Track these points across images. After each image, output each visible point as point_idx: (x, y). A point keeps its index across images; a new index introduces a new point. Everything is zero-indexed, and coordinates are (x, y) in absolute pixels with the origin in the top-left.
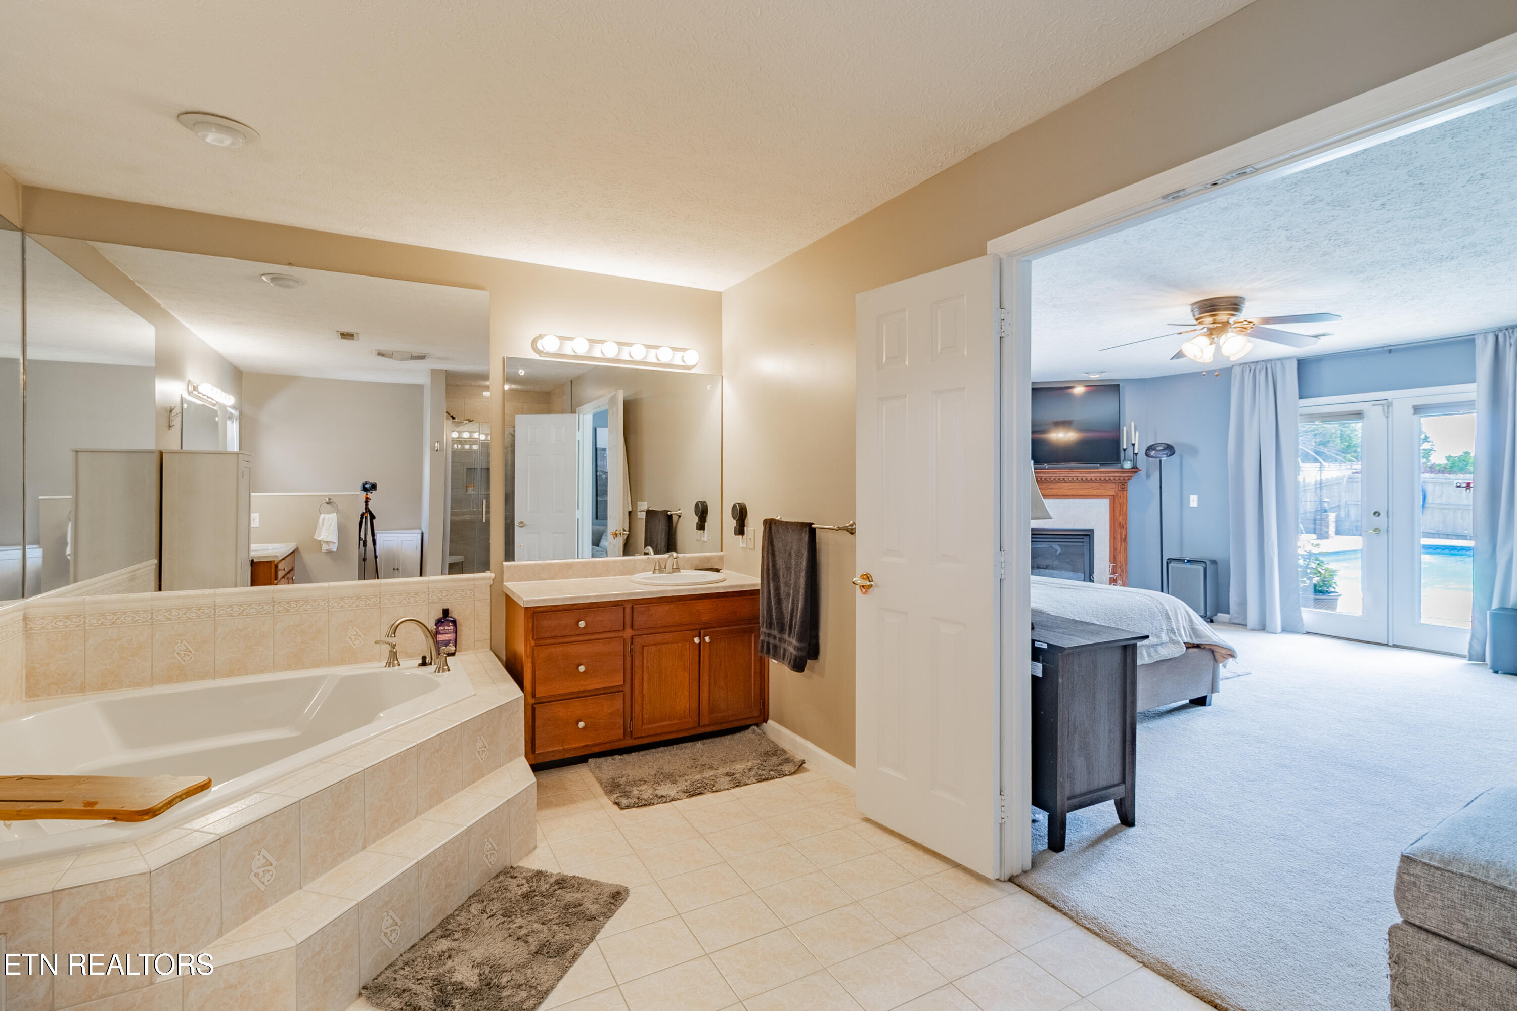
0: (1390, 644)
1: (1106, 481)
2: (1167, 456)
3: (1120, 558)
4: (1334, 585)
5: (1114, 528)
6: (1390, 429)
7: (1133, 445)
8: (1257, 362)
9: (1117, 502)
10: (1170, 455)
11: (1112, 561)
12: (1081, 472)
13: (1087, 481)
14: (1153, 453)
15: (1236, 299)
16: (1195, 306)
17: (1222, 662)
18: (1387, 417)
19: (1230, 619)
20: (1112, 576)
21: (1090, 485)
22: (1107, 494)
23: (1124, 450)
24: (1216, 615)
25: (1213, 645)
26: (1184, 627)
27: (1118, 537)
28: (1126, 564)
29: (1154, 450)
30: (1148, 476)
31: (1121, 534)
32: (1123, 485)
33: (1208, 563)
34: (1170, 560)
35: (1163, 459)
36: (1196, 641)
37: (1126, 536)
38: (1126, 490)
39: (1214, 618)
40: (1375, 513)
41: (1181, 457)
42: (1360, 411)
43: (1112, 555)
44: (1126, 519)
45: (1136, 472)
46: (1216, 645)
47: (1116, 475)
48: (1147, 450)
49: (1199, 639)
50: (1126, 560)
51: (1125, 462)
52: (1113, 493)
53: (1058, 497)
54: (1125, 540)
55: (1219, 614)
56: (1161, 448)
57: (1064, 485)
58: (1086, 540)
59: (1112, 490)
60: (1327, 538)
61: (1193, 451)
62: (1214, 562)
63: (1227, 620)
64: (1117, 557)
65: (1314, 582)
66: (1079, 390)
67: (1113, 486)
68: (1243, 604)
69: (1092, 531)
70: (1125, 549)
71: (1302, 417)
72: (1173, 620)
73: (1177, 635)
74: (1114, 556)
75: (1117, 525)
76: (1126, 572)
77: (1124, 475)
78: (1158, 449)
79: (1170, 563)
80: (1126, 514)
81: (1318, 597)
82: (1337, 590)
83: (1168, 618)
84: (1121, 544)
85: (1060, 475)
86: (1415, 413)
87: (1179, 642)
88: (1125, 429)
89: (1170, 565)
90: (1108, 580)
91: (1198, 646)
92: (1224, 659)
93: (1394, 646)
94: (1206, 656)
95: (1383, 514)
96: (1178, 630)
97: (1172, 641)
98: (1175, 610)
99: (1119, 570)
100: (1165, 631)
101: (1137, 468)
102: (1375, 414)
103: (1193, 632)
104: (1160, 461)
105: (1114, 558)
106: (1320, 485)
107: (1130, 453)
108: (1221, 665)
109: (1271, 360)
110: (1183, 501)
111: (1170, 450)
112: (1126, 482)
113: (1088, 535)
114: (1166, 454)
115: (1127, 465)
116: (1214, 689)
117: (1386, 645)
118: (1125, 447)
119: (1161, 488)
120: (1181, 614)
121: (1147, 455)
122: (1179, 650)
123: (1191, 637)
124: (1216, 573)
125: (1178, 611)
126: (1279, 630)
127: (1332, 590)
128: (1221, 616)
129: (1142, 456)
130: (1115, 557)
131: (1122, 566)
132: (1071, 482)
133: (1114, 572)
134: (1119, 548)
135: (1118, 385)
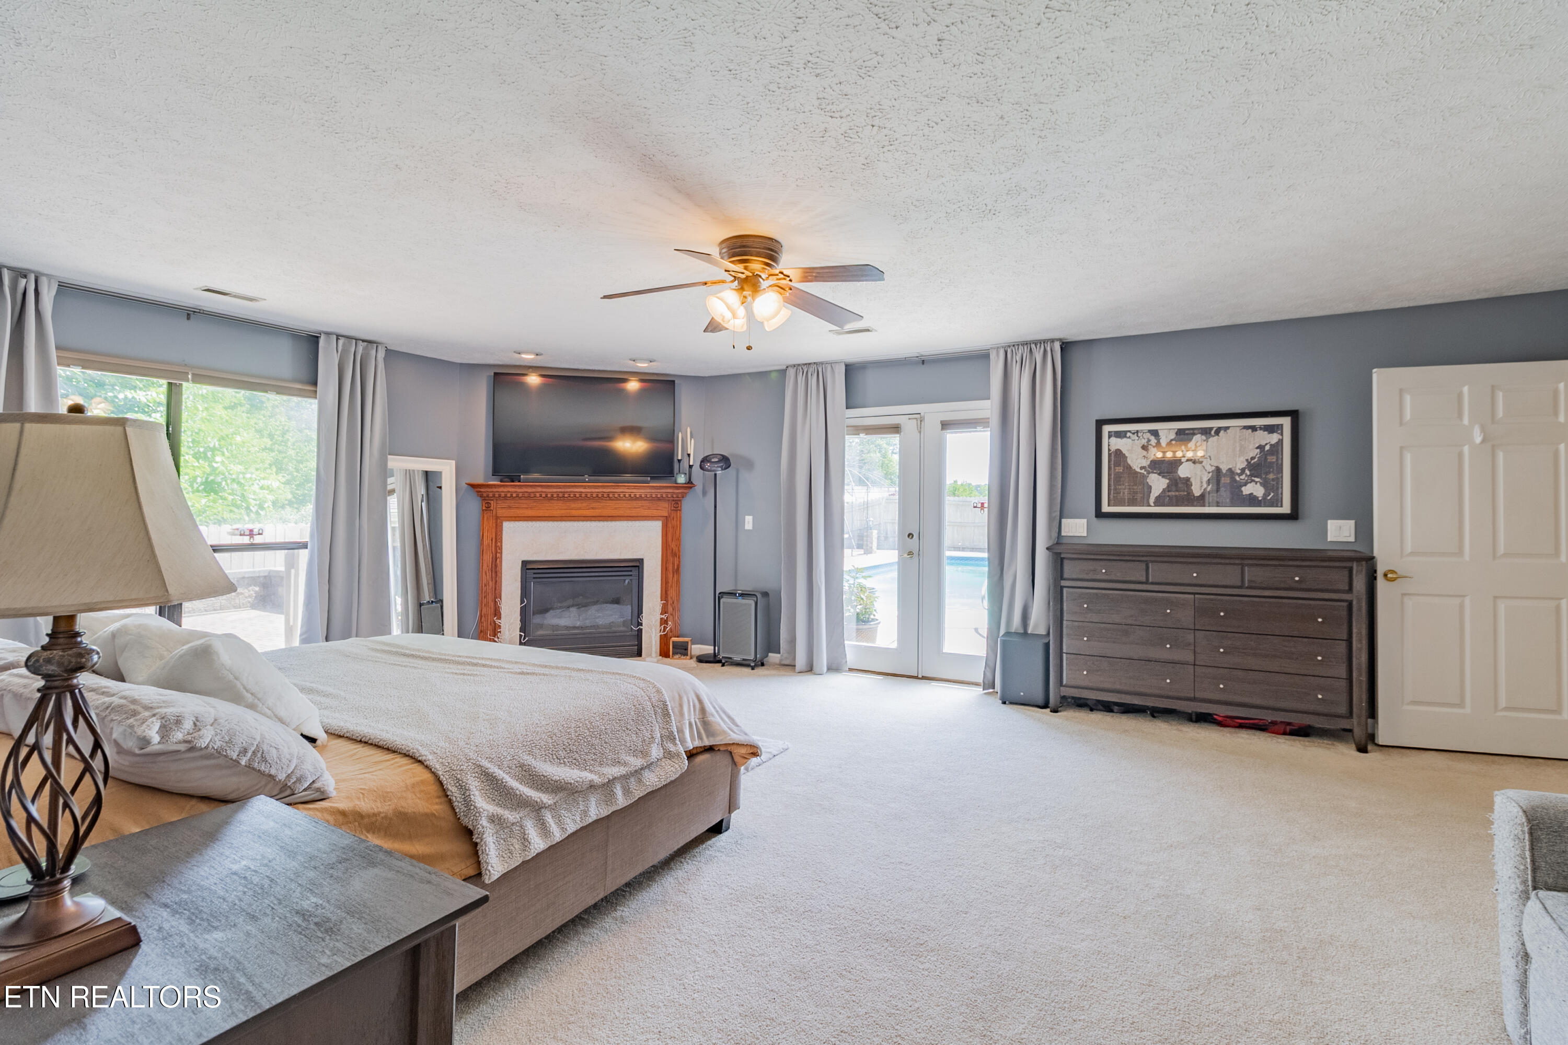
0: (920, 676)
1: (659, 499)
2: (722, 470)
3: (672, 593)
4: (874, 613)
5: (667, 557)
6: (922, 446)
7: (689, 455)
8: (809, 364)
9: (670, 525)
10: (726, 468)
11: (664, 598)
12: (629, 487)
13: (636, 499)
14: (707, 466)
15: (770, 242)
16: (724, 245)
17: (743, 765)
18: (920, 432)
19: (781, 660)
20: (662, 616)
21: (640, 503)
22: (660, 514)
23: (679, 461)
24: (767, 656)
25: (729, 744)
26: (690, 724)
27: (670, 568)
28: (678, 600)
29: (709, 461)
30: (704, 493)
31: (673, 564)
32: (676, 504)
33: (759, 596)
34: (722, 594)
35: (718, 472)
36: (707, 742)
37: (678, 566)
38: (680, 510)
39: (765, 661)
40: (909, 535)
41: (738, 471)
42: (898, 424)
43: (664, 591)
44: (679, 546)
45: (691, 488)
46: (733, 744)
47: (669, 491)
48: (702, 462)
49: (711, 739)
50: (679, 595)
51: (679, 475)
52: (666, 514)
53: (601, 518)
54: (677, 571)
55: (770, 654)
56: (717, 460)
57: (609, 503)
58: (635, 572)
59: (664, 509)
60: (871, 553)
61: (749, 464)
62: (765, 594)
63: (777, 661)
64: (669, 593)
65: (858, 611)
66: (633, 385)
67: (666, 505)
68: (793, 641)
69: (641, 561)
70: (678, 582)
71: (849, 428)
72: (673, 718)
73: (678, 742)
74: (666, 591)
75: (669, 552)
76: (679, 610)
77: (677, 491)
78: (713, 460)
79: (722, 597)
80: (679, 539)
81: (861, 627)
82: (876, 617)
83: (666, 714)
84: (673, 576)
85: (604, 490)
86: (943, 429)
87: (678, 755)
88: (680, 435)
89: (722, 601)
90: (659, 621)
91: (710, 749)
92: (746, 760)
93: (924, 678)
94: (721, 761)
95: (916, 536)
96: (680, 731)
97: (669, 755)
98: (681, 698)
99: (670, 609)
100: (658, 739)
101: (692, 483)
102: (909, 426)
103: (704, 729)
104: (715, 475)
105: (665, 595)
106: (866, 506)
107: (685, 465)
108: (742, 768)
109: (822, 363)
110: (738, 523)
111: (725, 461)
112: (680, 501)
113: (637, 565)
114: (721, 467)
115: (681, 479)
116: (732, 805)
117: (916, 678)
118: (680, 458)
119: (715, 507)
120: (688, 701)
121: (701, 467)
122: (678, 767)
123: (700, 737)
124: (768, 608)
125: (685, 699)
126: (825, 669)
127: (872, 617)
128: (773, 657)
129: (696, 468)
130: (666, 593)
131: (673, 603)
132: (617, 499)
133: (664, 611)
134: (670, 581)
135: (673, 382)
